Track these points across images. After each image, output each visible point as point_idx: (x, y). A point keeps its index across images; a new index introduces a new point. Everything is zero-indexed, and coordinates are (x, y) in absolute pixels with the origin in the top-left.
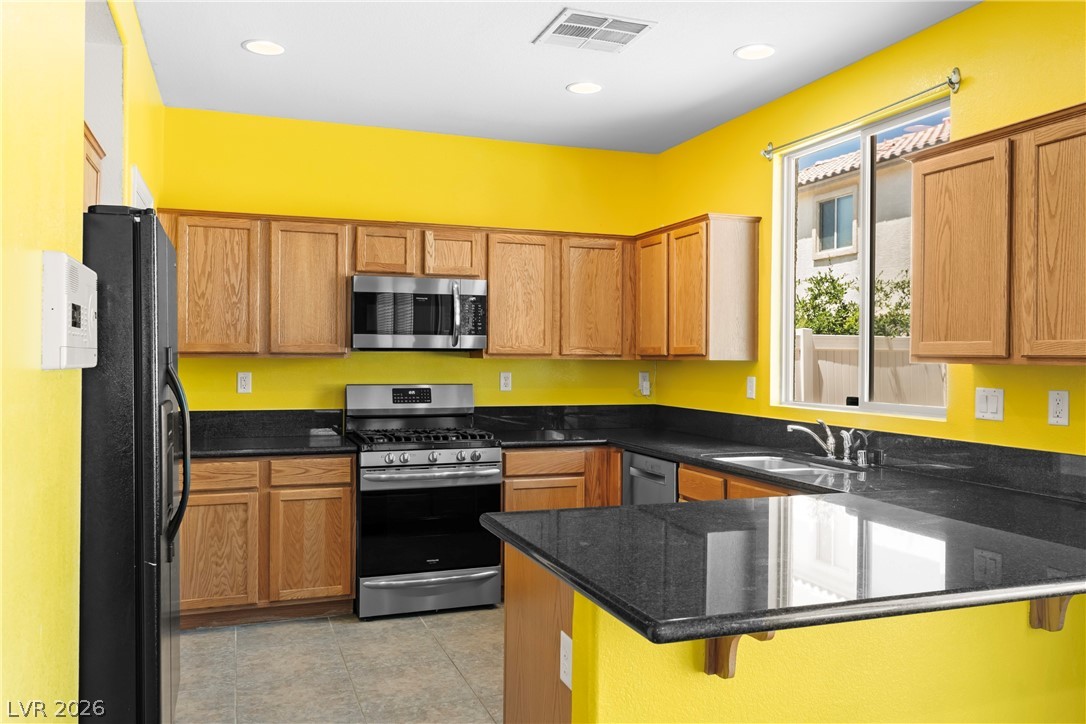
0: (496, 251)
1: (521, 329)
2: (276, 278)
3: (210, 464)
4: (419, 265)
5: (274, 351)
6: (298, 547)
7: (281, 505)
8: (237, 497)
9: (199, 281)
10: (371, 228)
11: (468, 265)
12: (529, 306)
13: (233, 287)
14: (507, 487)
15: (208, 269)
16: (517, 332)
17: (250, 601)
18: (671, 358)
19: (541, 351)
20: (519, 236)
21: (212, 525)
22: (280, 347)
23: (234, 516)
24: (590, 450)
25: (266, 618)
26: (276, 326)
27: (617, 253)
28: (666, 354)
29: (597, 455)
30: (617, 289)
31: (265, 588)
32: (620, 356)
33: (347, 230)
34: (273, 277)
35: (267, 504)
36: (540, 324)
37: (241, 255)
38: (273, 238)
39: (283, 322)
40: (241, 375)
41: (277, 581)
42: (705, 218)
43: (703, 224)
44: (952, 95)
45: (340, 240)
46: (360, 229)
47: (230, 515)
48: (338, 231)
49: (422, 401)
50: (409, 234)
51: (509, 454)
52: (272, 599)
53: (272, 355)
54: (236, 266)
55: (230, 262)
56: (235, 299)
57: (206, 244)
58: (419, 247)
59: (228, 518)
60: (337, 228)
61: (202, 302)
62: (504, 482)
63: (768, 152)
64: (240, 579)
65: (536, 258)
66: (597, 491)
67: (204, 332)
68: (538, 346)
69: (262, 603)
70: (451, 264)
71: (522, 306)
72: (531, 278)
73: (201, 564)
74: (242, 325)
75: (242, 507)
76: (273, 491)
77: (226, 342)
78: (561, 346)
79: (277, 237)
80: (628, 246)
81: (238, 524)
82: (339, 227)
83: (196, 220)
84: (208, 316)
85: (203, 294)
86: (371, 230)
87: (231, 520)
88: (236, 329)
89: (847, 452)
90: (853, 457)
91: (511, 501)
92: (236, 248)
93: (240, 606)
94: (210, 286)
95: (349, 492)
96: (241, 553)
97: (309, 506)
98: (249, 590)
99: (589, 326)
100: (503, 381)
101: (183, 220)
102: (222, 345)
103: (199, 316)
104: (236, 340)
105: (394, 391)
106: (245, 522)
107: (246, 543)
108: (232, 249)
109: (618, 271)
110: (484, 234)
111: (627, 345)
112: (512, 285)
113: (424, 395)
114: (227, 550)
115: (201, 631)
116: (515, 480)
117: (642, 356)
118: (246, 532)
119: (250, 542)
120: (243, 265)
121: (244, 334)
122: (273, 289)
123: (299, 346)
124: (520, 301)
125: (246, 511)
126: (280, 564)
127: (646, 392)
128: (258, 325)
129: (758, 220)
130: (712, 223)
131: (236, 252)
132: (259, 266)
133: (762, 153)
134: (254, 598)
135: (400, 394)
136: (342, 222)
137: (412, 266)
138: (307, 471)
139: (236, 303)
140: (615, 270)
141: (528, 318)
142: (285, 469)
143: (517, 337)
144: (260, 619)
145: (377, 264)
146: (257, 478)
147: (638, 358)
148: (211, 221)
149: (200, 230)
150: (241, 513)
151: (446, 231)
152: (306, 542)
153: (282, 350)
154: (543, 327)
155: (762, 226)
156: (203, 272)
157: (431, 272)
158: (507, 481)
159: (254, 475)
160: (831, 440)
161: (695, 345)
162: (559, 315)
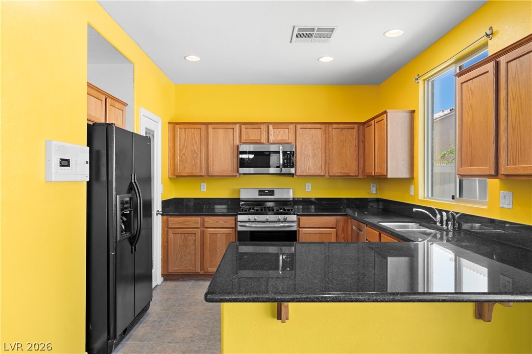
0: (299, 131)
1: (311, 165)
2: (210, 146)
3: (182, 218)
4: (267, 139)
5: (210, 175)
6: (215, 252)
7: (208, 235)
8: (192, 231)
9: (183, 149)
10: (246, 125)
11: (287, 138)
12: (314, 155)
13: (195, 151)
14: (300, 232)
15: (186, 144)
16: (309, 166)
17: (197, 271)
18: (376, 177)
19: (320, 174)
20: (309, 125)
21: (183, 241)
22: (212, 173)
23: (191, 238)
24: (339, 217)
25: (205, 278)
26: (211, 165)
27: (355, 130)
28: (374, 175)
29: (342, 220)
30: (356, 146)
31: (202, 266)
32: (357, 176)
33: (237, 126)
34: (209, 146)
35: (203, 234)
36: (319, 163)
37: (197, 138)
38: (209, 131)
39: (213, 164)
40: (202, 184)
41: (207, 264)
42: (385, 112)
43: (385, 115)
44: (489, 41)
45: (235, 131)
46: (242, 126)
47: (190, 238)
48: (234, 127)
49: (270, 195)
50: (262, 127)
51: (301, 218)
52: (205, 271)
53: (210, 177)
54: (196, 143)
55: (194, 141)
56: (195, 155)
57: (185, 135)
58: (267, 132)
59: (189, 238)
60: (234, 126)
61: (184, 157)
62: (299, 230)
63: (417, 79)
64: (193, 262)
65: (318, 134)
66: (342, 236)
67: (185, 168)
68: (319, 172)
69: (202, 272)
70: (280, 138)
71: (311, 154)
72: (315, 143)
73: (179, 256)
74: (198, 165)
75: (194, 235)
76: (205, 229)
77: (192, 172)
78: (329, 172)
79: (211, 130)
80: (361, 127)
81: (193, 241)
82: (235, 125)
83: (181, 126)
84: (186, 162)
85: (184, 154)
86: (247, 126)
87: (190, 240)
88: (196, 166)
89: (445, 222)
90: (447, 225)
91: (302, 237)
92: (196, 136)
93: (193, 272)
94: (187, 150)
95: (234, 231)
96: (194, 252)
97: (219, 236)
98: (196, 266)
99: (342, 163)
100: (307, 187)
101: (177, 126)
102: (191, 173)
103: (183, 162)
104: (196, 171)
105: (259, 191)
106: (195, 240)
107: (195, 248)
108: (194, 136)
109: (356, 138)
110: (294, 125)
111: (361, 171)
112: (307, 146)
113: (271, 192)
114: (189, 251)
115: (181, 281)
116: (304, 229)
117: (367, 176)
118: (195, 244)
119: (197, 248)
120: (198, 142)
121: (199, 169)
122: (209, 151)
123: (219, 173)
124: (310, 152)
125: (195, 236)
126: (208, 258)
127: (374, 192)
128: (204, 165)
129: (414, 112)
130: (389, 114)
131: (196, 137)
132: (204, 142)
133: (414, 80)
134: (198, 270)
135: (261, 192)
136: (235, 123)
137: (264, 140)
138: (218, 222)
139: (196, 157)
140: (355, 138)
141: (314, 160)
142: (209, 220)
143: (309, 169)
144: (202, 278)
145: (249, 140)
146: (199, 224)
147: (366, 177)
148: (187, 126)
149: (183, 129)
150: (194, 237)
151: (277, 125)
152: (218, 250)
153: (213, 174)
154: (320, 163)
155: (416, 114)
156: (184, 145)
157: (272, 142)
158: (300, 229)
159: (198, 223)
160: (438, 216)
161: (383, 171)
162: (328, 159)
